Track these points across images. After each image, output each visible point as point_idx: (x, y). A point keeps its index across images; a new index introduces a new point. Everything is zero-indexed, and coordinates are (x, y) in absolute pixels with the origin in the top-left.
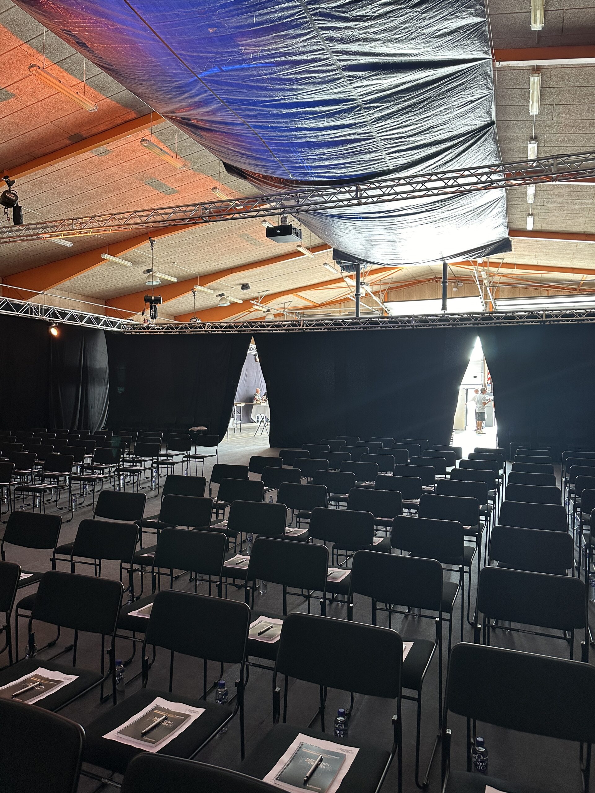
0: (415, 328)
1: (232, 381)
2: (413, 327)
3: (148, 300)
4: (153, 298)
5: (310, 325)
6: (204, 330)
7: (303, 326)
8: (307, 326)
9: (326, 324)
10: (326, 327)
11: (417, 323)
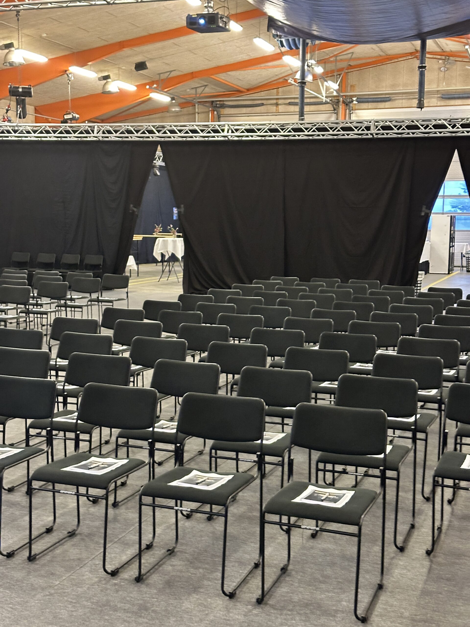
0: (375, 136)
1: (132, 206)
2: (373, 136)
3: (14, 92)
4: (20, 90)
5: (237, 130)
6: (92, 135)
7: (228, 132)
8: (233, 132)
9: (259, 130)
10: (258, 133)
11: (379, 130)
